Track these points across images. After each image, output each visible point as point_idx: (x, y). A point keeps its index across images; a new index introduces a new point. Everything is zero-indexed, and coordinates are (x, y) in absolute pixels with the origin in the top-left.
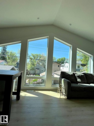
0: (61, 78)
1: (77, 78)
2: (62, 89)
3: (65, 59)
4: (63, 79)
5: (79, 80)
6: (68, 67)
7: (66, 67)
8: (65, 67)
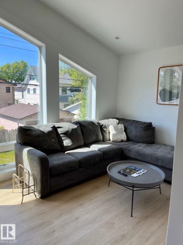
0: (19, 146)
1: (63, 138)
2: (27, 175)
3: (25, 66)
4: (26, 150)
5: (67, 142)
6: (38, 91)
7: (32, 92)
8: (29, 92)
